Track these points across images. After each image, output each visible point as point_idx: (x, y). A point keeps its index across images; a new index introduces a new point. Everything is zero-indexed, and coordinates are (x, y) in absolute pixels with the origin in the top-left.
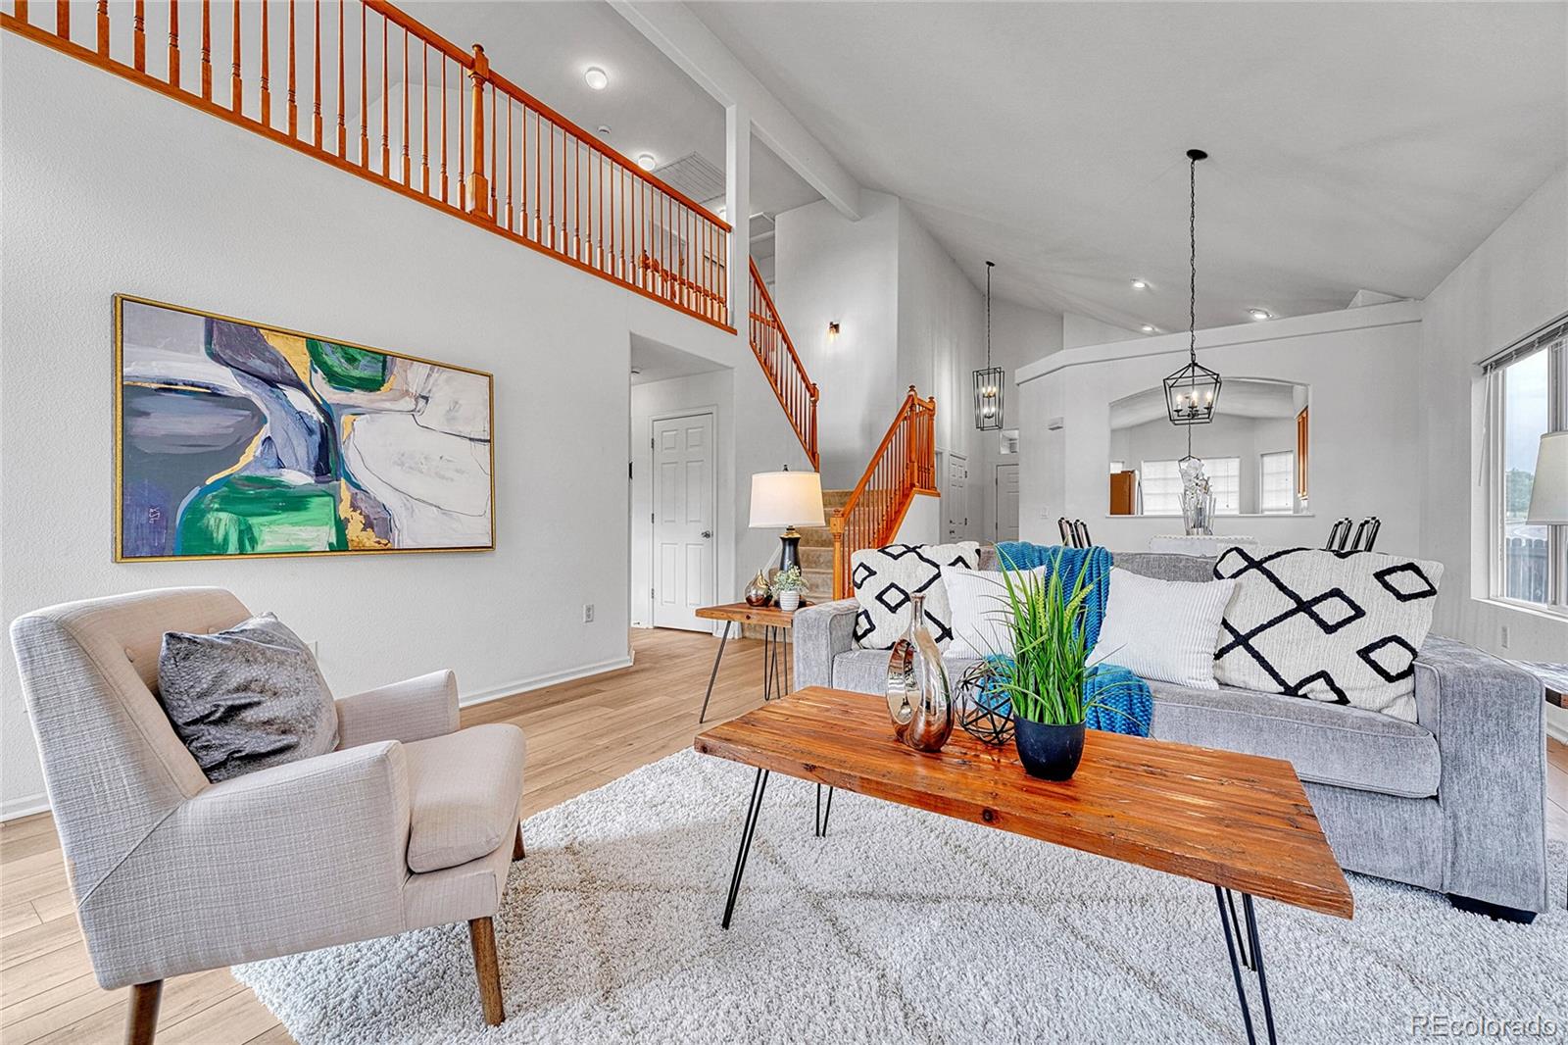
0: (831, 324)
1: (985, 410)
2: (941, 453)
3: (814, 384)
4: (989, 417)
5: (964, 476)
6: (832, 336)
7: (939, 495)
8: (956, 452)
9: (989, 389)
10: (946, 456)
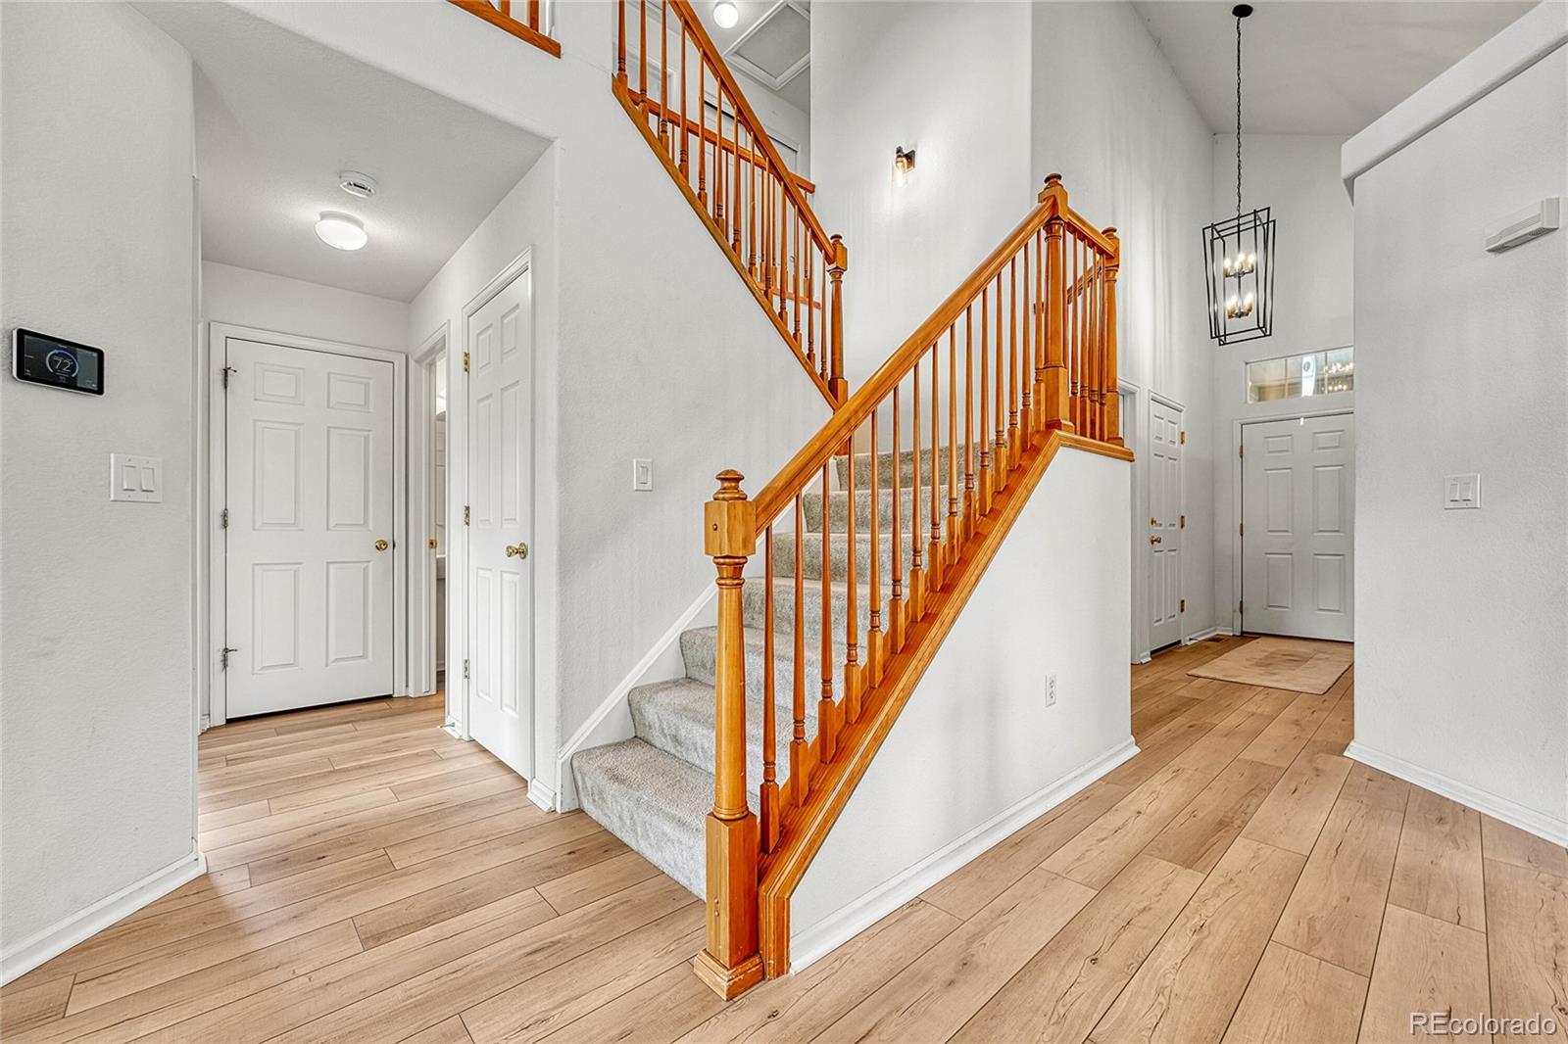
0: (899, 150)
1: (1232, 302)
2: (1133, 393)
3: (837, 237)
4: (1240, 315)
5: (1177, 440)
6: (899, 173)
7: (1129, 457)
8: (1164, 394)
9: (1241, 257)
10: (1142, 401)
